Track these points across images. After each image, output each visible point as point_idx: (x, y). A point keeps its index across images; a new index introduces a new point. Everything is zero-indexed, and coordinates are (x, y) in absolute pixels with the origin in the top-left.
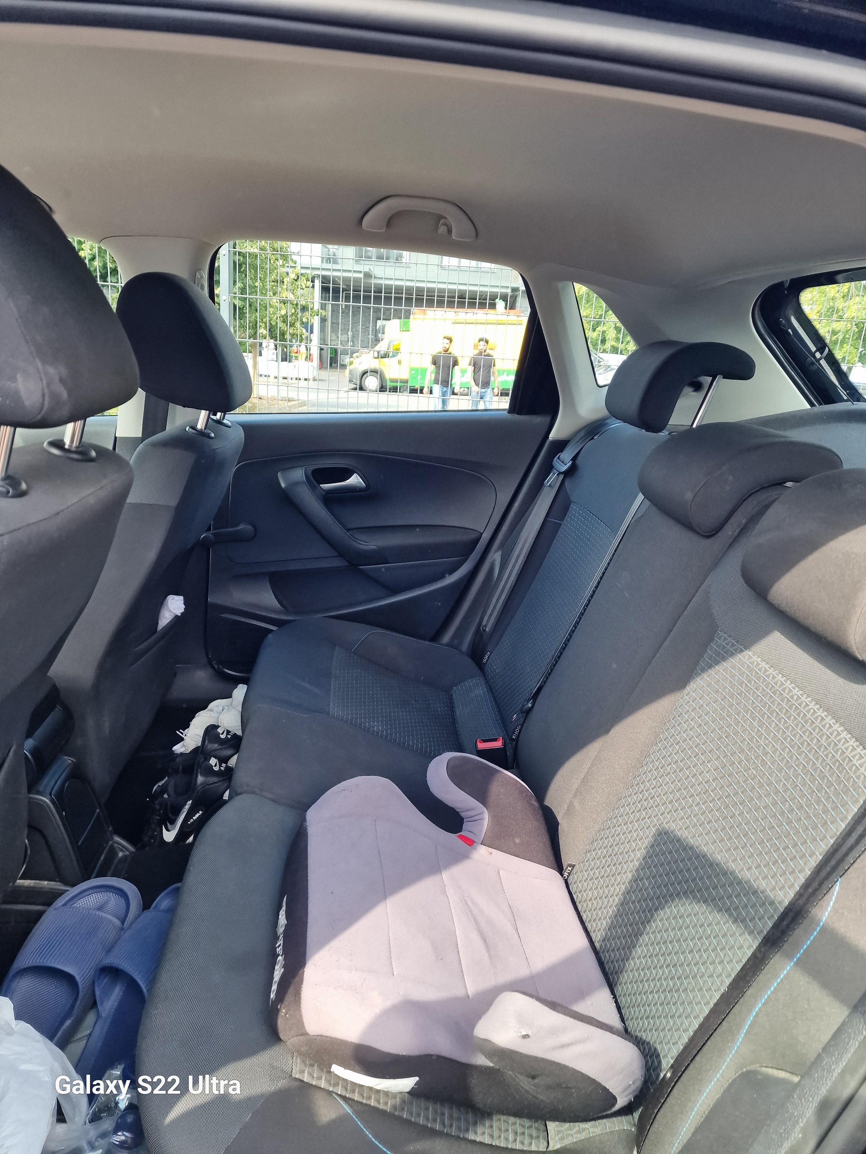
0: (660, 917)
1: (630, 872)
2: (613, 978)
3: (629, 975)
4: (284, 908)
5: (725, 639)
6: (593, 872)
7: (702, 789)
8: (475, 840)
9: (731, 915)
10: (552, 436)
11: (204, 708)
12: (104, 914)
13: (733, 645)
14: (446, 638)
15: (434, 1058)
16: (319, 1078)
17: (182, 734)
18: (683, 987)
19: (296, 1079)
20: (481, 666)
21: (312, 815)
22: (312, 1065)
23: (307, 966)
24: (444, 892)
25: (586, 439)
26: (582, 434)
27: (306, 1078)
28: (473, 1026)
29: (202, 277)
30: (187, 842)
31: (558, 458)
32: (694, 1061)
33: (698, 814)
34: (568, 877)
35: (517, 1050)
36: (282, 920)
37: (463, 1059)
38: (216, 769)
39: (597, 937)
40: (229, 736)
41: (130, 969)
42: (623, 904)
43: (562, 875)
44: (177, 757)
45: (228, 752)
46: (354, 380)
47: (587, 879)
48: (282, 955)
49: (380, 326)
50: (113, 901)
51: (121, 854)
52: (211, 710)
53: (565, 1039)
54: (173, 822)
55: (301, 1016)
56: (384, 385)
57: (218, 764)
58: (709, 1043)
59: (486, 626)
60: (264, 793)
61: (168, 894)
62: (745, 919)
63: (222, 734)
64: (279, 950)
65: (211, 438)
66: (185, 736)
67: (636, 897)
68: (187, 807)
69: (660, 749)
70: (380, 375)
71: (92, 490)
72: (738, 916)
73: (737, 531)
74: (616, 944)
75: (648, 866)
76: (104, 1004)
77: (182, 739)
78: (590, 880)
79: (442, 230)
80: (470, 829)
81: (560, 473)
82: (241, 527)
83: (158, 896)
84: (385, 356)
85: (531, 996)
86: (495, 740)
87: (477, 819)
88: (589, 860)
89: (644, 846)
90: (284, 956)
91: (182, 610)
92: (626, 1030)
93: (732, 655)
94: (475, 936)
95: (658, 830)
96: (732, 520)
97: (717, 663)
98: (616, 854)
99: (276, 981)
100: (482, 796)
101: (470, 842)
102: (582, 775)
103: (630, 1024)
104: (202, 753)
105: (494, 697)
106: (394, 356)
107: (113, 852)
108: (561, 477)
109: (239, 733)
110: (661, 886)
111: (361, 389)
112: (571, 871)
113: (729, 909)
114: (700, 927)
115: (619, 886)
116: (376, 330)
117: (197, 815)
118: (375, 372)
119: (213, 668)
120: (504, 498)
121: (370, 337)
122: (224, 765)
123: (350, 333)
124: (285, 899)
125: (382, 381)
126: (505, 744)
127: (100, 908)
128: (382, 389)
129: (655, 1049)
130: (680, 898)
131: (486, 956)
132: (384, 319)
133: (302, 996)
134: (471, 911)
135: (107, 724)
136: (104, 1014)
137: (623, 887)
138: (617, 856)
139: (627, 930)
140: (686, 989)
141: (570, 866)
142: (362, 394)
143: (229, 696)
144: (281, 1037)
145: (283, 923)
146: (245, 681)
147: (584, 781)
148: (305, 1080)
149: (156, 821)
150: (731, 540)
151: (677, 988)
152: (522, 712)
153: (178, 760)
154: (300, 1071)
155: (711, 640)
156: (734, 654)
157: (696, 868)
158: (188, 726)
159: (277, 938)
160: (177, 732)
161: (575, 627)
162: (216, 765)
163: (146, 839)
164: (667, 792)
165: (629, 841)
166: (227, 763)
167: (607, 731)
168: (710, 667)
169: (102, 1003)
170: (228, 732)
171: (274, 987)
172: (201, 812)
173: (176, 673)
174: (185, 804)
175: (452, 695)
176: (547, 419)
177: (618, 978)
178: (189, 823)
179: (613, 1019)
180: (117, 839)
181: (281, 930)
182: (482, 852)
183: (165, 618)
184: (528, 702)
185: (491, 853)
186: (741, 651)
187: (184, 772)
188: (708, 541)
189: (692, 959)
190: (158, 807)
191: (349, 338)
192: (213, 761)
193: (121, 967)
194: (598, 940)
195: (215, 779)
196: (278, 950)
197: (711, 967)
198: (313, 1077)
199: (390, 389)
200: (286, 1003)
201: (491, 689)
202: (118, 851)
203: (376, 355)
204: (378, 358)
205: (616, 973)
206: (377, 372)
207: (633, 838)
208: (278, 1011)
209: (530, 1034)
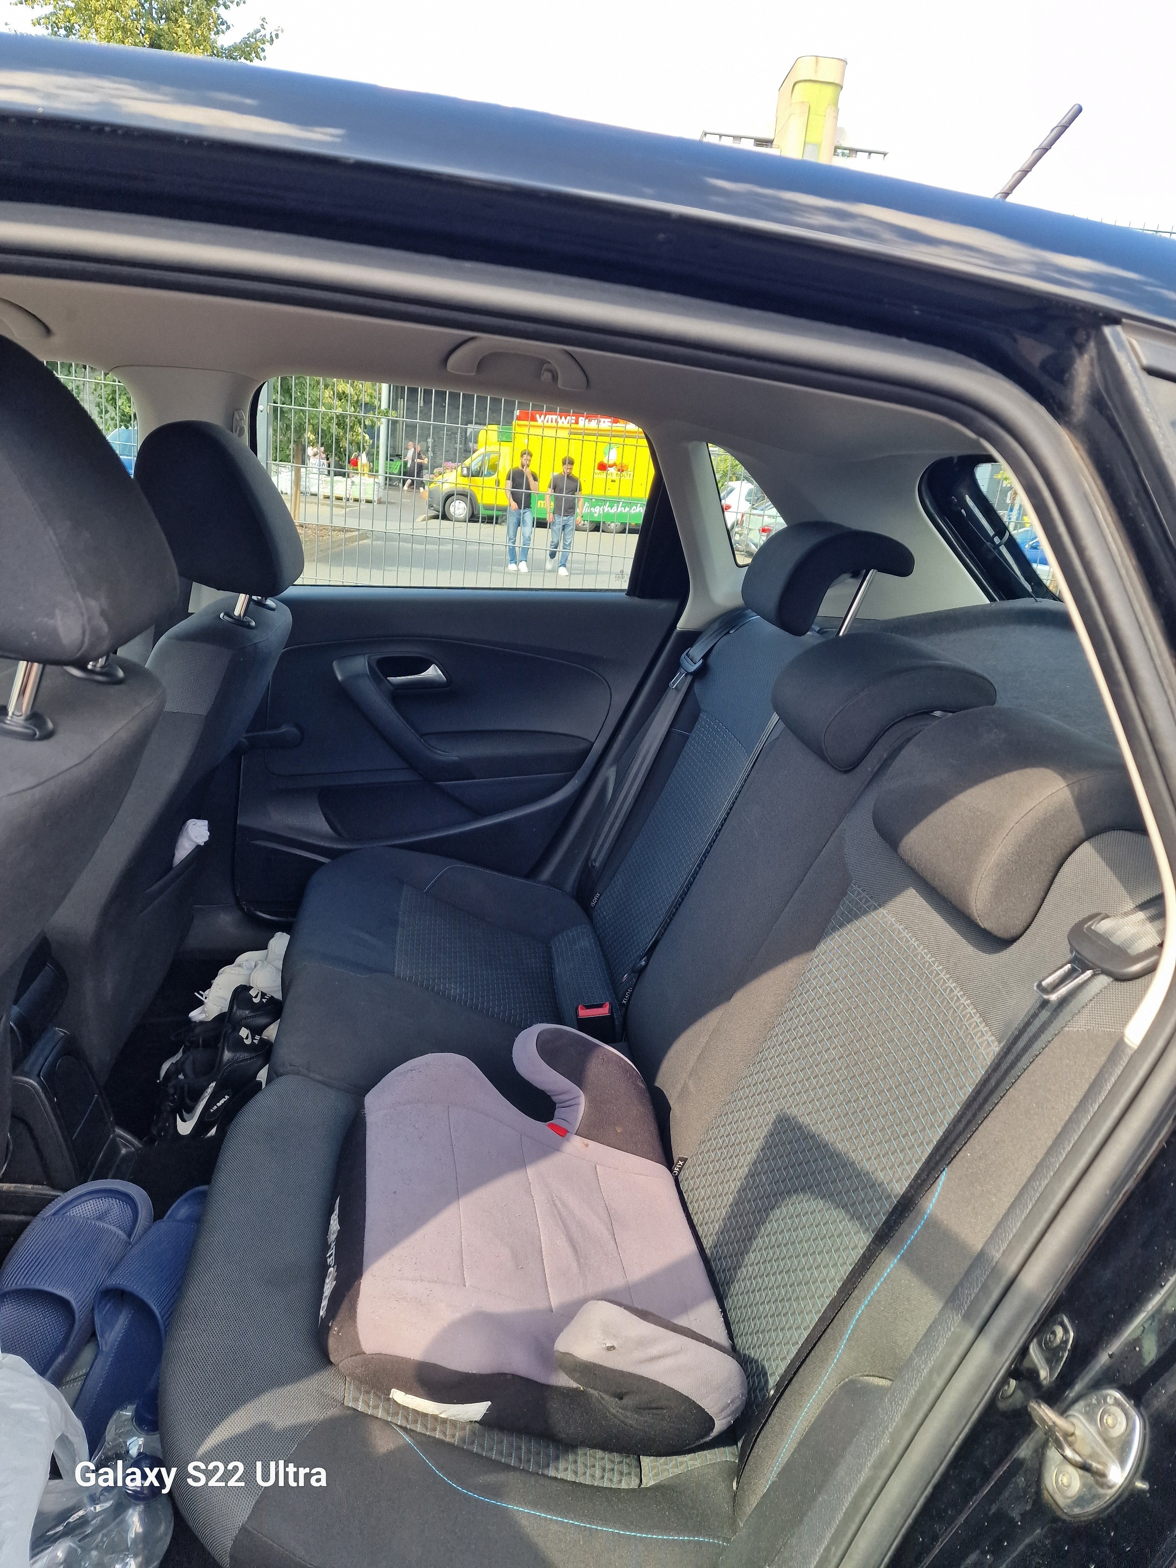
0: (776, 1218)
1: (746, 1166)
2: (724, 1290)
3: (740, 1285)
4: (336, 1212)
5: (859, 893)
6: (707, 1166)
7: (827, 1069)
8: (569, 1130)
9: (847, 1211)
10: (681, 625)
11: (231, 961)
12: (105, 1225)
13: (867, 901)
14: (546, 874)
15: (509, 1377)
16: (376, 1407)
17: (202, 996)
18: (795, 1295)
19: (349, 1408)
20: (588, 910)
21: (371, 1100)
22: (368, 1393)
23: (363, 1277)
24: (528, 1191)
25: (720, 633)
26: (716, 626)
27: (360, 1407)
28: (553, 1341)
29: (242, 419)
30: (209, 1135)
31: (687, 654)
32: (797, 1375)
33: (821, 1098)
34: (679, 1173)
35: (601, 1363)
36: (334, 1225)
37: (542, 1380)
38: (248, 1042)
39: (707, 1243)
40: (264, 1000)
41: (140, 1290)
42: (737, 1203)
43: (671, 1171)
44: (195, 1027)
45: (262, 1021)
46: (435, 505)
47: (699, 1175)
48: (333, 1267)
49: (471, 432)
50: (116, 1207)
51: (124, 1151)
52: (240, 966)
53: (654, 1351)
54: (190, 1110)
55: (357, 1333)
56: (475, 513)
57: (250, 1036)
58: (813, 1353)
59: (595, 860)
60: (311, 1075)
61: (186, 1200)
62: (861, 1216)
63: (256, 997)
64: (331, 1261)
65: (252, 628)
66: (206, 998)
67: (752, 1195)
68: (210, 1090)
69: (785, 1021)
70: (470, 499)
71: (123, 723)
72: (854, 1212)
73: (877, 767)
74: (728, 1250)
75: (766, 1158)
76: (106, 1336)
77: (201, 1003)
78: (703, 1176)
79: (546, 376)
80: (563, 1116)
81: (688, 674)
82: (284, 729)
83: (173, 1202)
84: (478, 474)
85: (620, 1304)
86: (600, 1006)
87: (571, 1105)
88: (703, 1152)
89: (764, 1134)
90: (336, 1266)
91: (206, 839)
92: (734, 1347)
93: (865, 912)
94: (562, 1243)
95: (778, 1116)
96: (872, 753)
97: (849, 921)
98: (733, 1144)
99: (326, 1297)
100: (577, 1076)
101: (563, 1132)
102: (699, 1051)
103: (739, 1341)
104: (228, 1022)
105: (603, 951)
106: (490, 474)
107: (114, 1148)
108: (690, 678)
109: (278, 996)
110: (778, 1181)
111: (445, 517)
112: (682, 1166)
113: (846, 1205)
114: (816, 1226)
115: (735, 1182)
116: (466, 437)
117: (222, 1101)
118: (463, 495)
119: (242, 909)
120: (621, 700)
121: (458, 446)
122: (257, 1037)
123: (430, 440)
124: (338, 1201)
125: (473, 508)
126: (611, 1010)
127: (100, 1218)
128: (473, 518)
129: (763, 1367)
130: (798, 1194)
131: (575, 1265)
132: (476, 424)
133: (359, 1310)
134: (560, 1214)
135: (109, 986)
136: (105, 1349)
137: (739, 1184)
138: (733, 1147)
139: (741, 1234)
140: (797, 1298)
141: (681, 1159)
142: (445, 523)
143: (264, 947)
144: (332, 1359)
145: (335, 1228)
146: (287, 928)
147: (701, 1057)
148: (359, 1409)
149: (168, 1108)
150: (870, 777)
151: (788, 1297)
152: (633, 971)
153: (198, 1030)
154: (353, 1398)
155: (844, 894)
156: (867, 912)
157: (816, 1160)
158: (209, 986)
159: (328, 1247)
160: (196, 994)
161: (699, 866)
162: (247, 1038)
163: (154, 1132)
164: (790, 1072)
165: (748, 1129)
166: (260, 1034)
167: (729, 998)
168: (842, 925)
169: (102, 1337)
170: (263, 995)
171: (325, 1303)
172: (227, 1097)
173: (193, 917)
174: (207, 1087)
175: (551, 948)
176: (674, 605)
177: (729, 1289)
178: (212, 1110)
179: (719, 1335)
180: (119, 1131)
181: (332, 1237)
182: (576, 1144)
183: (184, 849)
184: (641, 960)
185: (587, 1145)
186: (875, 908)
187: (206, 1045)
188: (845, 777)
189: (806, 1263)
190: (171, 1091)
191: (428, 447)
192: (244, 1032)
193: (130, 1289)
194: (709, 1246)
195: (245, 1055)
196: (329, 1260)
197: (824, 1271)
198: (369, 1406)
199: (483, 518)
200: (338, 1319)
201: (600, 941)
202: (122, 1147)
203: (465, 472)
204: (468, 476)
205: (728, 1283)
206: (466, 496)
207: (752, 1126)
208: (329, 1329)
209: (615, 1346)
